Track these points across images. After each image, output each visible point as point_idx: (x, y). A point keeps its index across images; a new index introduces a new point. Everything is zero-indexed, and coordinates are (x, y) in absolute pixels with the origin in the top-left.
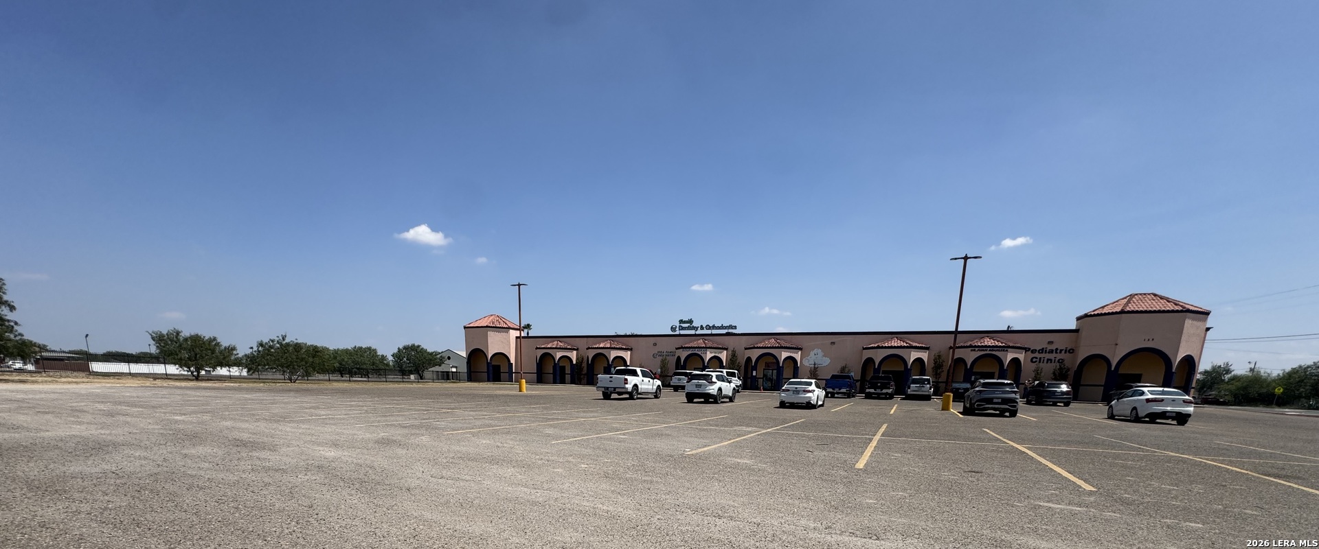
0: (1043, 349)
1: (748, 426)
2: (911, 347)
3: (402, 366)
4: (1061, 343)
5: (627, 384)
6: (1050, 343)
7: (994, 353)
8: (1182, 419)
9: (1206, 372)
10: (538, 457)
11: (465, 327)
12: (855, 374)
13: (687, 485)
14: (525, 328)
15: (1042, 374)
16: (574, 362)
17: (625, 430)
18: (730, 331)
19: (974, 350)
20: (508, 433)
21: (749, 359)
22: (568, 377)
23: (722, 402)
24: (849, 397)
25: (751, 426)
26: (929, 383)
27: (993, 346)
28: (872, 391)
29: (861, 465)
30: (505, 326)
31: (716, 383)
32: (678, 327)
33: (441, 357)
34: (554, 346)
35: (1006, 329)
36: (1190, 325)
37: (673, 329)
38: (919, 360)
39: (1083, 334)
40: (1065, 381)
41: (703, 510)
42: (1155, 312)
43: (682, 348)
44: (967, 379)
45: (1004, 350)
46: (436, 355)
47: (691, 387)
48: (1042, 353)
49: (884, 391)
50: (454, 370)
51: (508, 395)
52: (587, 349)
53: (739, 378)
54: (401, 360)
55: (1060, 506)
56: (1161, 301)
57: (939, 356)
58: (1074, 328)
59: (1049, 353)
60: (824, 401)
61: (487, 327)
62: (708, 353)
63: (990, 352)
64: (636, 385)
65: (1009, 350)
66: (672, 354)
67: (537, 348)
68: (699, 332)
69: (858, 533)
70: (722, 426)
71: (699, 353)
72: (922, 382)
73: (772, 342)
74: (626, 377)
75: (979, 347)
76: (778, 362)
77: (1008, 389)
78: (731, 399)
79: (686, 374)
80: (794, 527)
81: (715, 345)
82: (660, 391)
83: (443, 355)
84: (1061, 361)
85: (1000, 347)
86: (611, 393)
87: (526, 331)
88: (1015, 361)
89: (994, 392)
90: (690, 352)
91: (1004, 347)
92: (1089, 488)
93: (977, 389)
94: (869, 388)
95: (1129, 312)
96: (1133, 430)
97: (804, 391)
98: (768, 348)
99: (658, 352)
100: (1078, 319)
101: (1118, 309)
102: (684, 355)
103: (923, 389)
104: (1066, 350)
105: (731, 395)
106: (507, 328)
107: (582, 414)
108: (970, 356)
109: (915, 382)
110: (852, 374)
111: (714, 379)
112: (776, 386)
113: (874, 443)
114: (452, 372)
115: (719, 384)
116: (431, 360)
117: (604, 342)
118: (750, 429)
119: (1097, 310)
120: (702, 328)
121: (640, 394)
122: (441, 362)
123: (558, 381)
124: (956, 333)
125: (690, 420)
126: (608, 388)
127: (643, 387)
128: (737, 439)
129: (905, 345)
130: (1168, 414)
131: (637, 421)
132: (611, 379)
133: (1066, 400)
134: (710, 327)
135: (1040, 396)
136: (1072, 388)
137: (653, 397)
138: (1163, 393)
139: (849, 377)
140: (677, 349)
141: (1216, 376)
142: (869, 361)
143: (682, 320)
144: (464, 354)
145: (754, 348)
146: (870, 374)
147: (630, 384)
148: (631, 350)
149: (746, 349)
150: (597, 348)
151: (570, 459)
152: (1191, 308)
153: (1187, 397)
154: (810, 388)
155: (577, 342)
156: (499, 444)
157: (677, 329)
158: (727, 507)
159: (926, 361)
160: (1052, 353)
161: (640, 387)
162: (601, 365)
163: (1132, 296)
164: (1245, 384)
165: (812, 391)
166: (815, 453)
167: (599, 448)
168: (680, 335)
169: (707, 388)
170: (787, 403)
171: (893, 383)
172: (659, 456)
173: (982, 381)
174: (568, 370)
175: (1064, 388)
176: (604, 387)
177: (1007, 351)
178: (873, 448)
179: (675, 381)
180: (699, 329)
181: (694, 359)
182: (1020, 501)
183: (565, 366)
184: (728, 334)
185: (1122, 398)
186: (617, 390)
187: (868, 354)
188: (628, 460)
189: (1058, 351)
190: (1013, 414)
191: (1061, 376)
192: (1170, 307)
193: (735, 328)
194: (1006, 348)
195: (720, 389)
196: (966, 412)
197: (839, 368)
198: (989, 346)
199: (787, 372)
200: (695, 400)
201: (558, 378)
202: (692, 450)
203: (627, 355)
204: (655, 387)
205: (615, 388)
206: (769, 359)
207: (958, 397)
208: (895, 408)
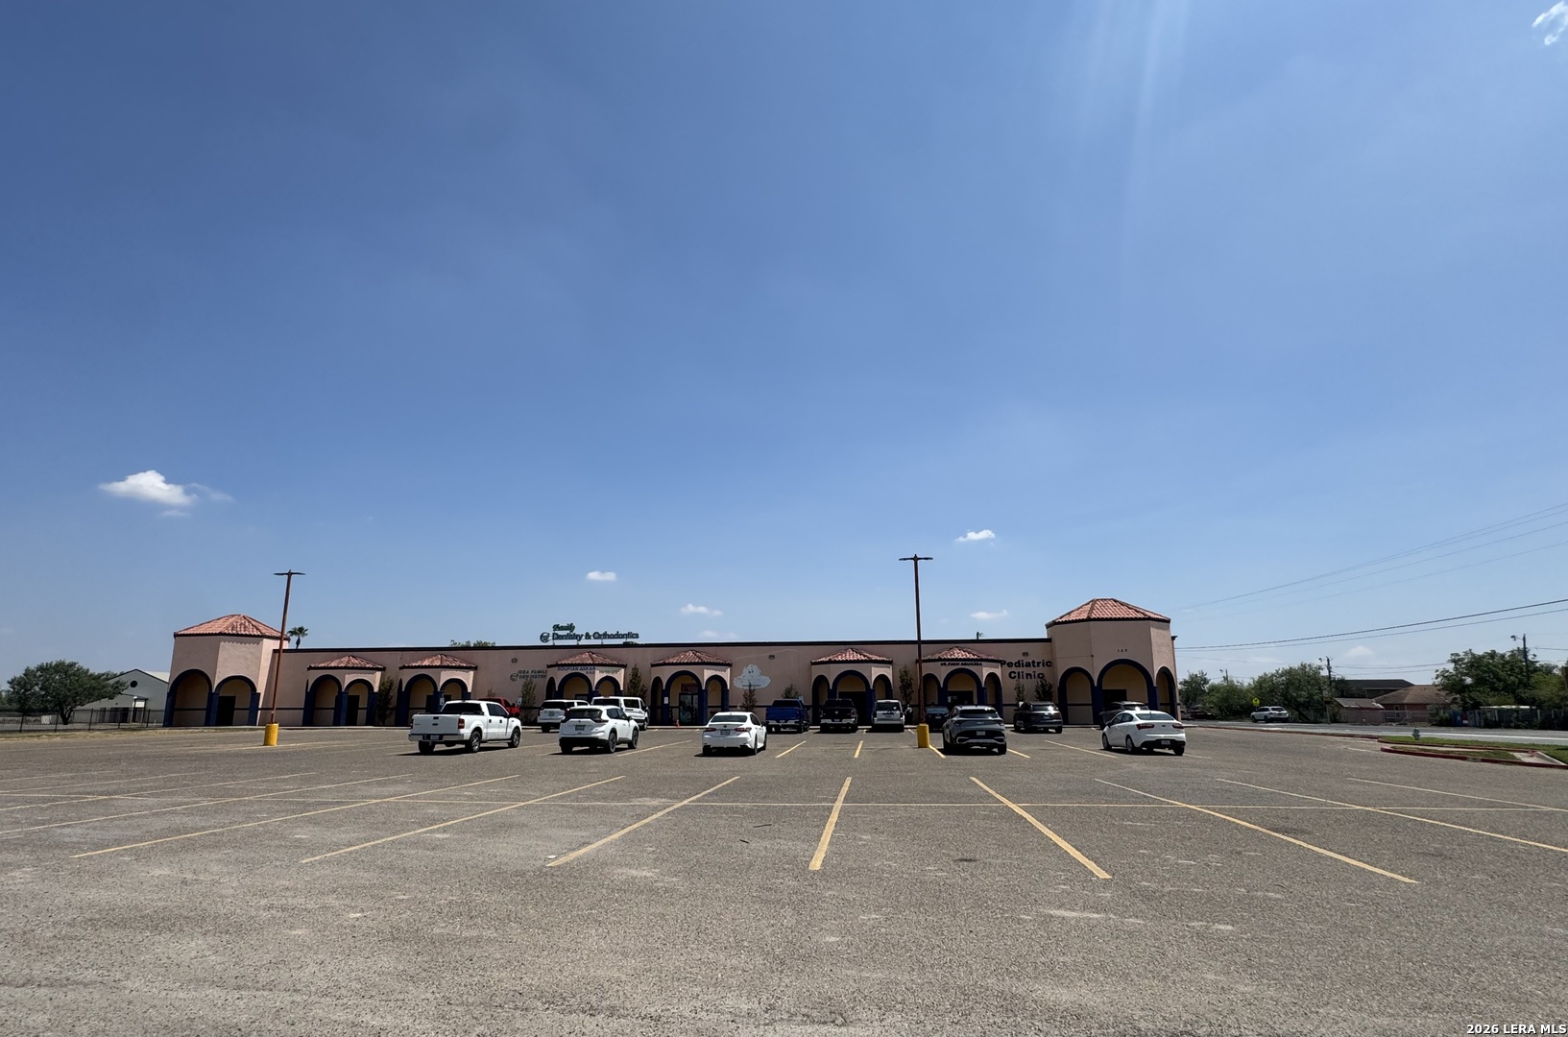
0: (1019, 661)
1: (654, 795)
2: (871, 661)
3: (27, 699)
4: (1036, 654)
5: (463, 727)
6: (1025, 654)
7: (966, 666)
8: (1178, 747)
9: (1185, 683)
10: (263, 902)
11: (176, 635)
12: (805, 698)
13: (542, 939)
14: (293, 633)
15: (1025, 693)
16: (376, 690)
17: (447, 821)
18: (629, 640)
19: (945, 664)
20: (216, 846)
21: (658, 680)
22: (362, 714)
23: (618, 750)
24: (800, 732)
25: (658, 796)
26: (898, 709)
27: (964, 659)
28: (829, 721)
29: (816, 864)
30: (256, 633)
31: (607, 721)
32: (551, 635)
33: (117, 683)
34: (342, 665)
35: (975, 638)
36: (1155, 633)
37: (544, 638)
38: (882, 678)
39: (1057, 643)
40: (1051, 700)
41: (564, 999)
42: (1119, 619)
43: (557, 665)
44: (942, 703)
45: (978, 664)
46: (108, 679)
47: (568, 730)
48: (1019, 666)
49: (845, 721)
50: (140, 704)
51: (238, 755)
52: (401, 668)
53: (643, 708)
54: (27, 690)
55: (1074, 914)
56: (1123, 607)
57: (905, 672)
58: (1046, 637)
59: (1026, 666)
60: (765, 743)
61: (220, 634)
62: (597, 672)
63: (963, 666)
64: (478, 730)
65: (983, 663)
66: (542, 674)
67: (310, 668)
68: (584, 642)
69: (815, 1013)
70: (613, 800)
71: (584, 672)
72: (889, 707)
73: (690, 656)
74: (462, 717)
75: (949, 660)
76: (699, 684)
77: (990, 718)
78: (631, 745)
79: (562, 706)
80: (716, 1016)
81: (608, 661)
82: (519, 735)
83: (123, 679)
84: (1041, 676)
85: (972, 660)
86: (434, 743)
87: (294, 638)
88: (992, 676)
89: (975, 723)
90: (570, 672)
91: (976, 660)
92: (1103, 875)
93: (955, 719)
94: (825, 718)
95: (1095, 620)
96: (1134, 766)
97: (737, 730)
98: (684, 664)
99: (520, 672)
100: (1048, 626)
101: (1084, 616)
102: (559, 675)
103: (892, 717)
104: (1043, 663)
105: (630, 738)
106: (258, 636)
107: (374, 790)
108: (942, 673)
109: (881, 707)
110: (801, 698)
111: (604, 716)
112: (698, 718)
113: (834, 818)
114: (135, 709)
115: (612, 723)
116: (94, 689)
117: (429, 657)
118: (655, 802)
119: (1064, 616)
120: (588, 636)
121: (485, 742)
122: (117, 690)
123: (343, 721)
124: (919, 642)
125: (563, 790)
126: (429, 736)
127: (490, 730)
128: (635, 826)
129: (863, 658)
130: (1163, 743)
131: (471, 798)
132: (436, 721)
133: (1056, 726)
134: (600, 635)
135: (1029, 723)
136: (1059, 710)
137: (507, 745)
138: (1152, 717)
139: (796, 704)
140: (549, 667)
141: (1196, 685)
142: (821, 680)
143: (557, 626)
144: (165, 676)
145: (665, 664)
146: (824, 699)
147: (469, 727)
148: (476, 668)
149: (653, 666)
150: (419, 667)
151: (331, 900)
152: (1152, 616)
153: (1175, 721)
154: (745, 725)
155: (385, 657)
156: (189, 876)
157: (550, 638)
158: (606, 985)
159: (890, 678)
160: (1030, 666)
161: (484, 731)
162: (420, 698)
163: (1094, 602)
164: (1225, 695)
165: (748, 730)
166: (753, 845)
167: (391, 868)
168: (554, 647)
169: (594, 730)
170: (714, 748)
171: (854, 710)
172: (501, 878)
173: (959, 708)
174: (363, 703)
175: (1051, 710)
176: (423, 735)
177: (981, 664)
178: (833, 827)
179: (544, 716)
180: (584, 637)
181: (575, 683)
182: (1027, 912)
183: (358, 697)
184: (626, 645)
185: (1112, 724)
186: (445, 738)
187: (818, 671)
188: (441, 891)
189: (1036, 664)
190: (1003, 750)
191: (1045, 695)
192: (1133, 615)
193: (637, 636)
194: (978, 661)
195: (614, 731)
196: (948, 749)
197: (782, 691)
198: (961, 660)
199: (713, 699)
200: (575, 749)
201: (344, 715)
202: (559, 855)
203: (468, 678)
204: (510, 731)
205: (441, 736)
206: (686, 681)
207: (936, 726)
208: (860, 747)
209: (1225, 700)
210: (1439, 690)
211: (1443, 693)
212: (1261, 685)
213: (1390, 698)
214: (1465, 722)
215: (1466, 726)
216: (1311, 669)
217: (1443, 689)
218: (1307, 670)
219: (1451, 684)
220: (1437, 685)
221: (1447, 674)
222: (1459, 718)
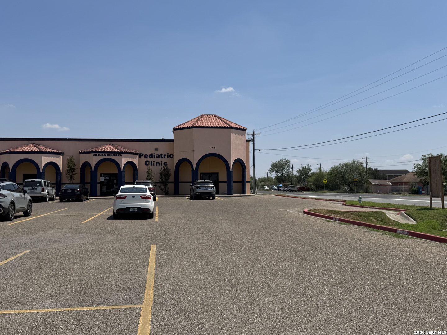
0: (152, 154)
4: (163, 149)
6: (156, 149)
7: (111, 157)
15: (152, 175)
19: (96, 155)
27: (110, 152)
36: (234, 137)
38: (52, 164)
42: (212, 127)
45: (119, 155)
48: (152, 157)
56: (218, 120)
57: (71, 160)
59: (157, 157)
63: (108, 157)
65: (123, 155)
75: (98, 152)
84: (165, 164)
85: (115, 152)
88: (130, 164)
91: (118, 152)
95: (196, 127)
101: (191, 125)
104: (168, 155)
108: (93, 160)
119: (181, 125)
129: (37, 150)
152: (234, 126)
160: (159, 157)
163: (202, 116)
177: (121, 155)
189: (163, 156)
191: (165, 176)
198: (107, 152)
209: (317, 180)
210: (414, 175)
211: (416, 177)
212: (331, 173)
213: (397, 179)
214: (423, 192)
215: (423, 194)
216: (357, 163)
217: (416, 174)
218: (356, 164)
219: (420, 172)
220: (414, 172)
221: (419, 166)
222: (421, 190)
